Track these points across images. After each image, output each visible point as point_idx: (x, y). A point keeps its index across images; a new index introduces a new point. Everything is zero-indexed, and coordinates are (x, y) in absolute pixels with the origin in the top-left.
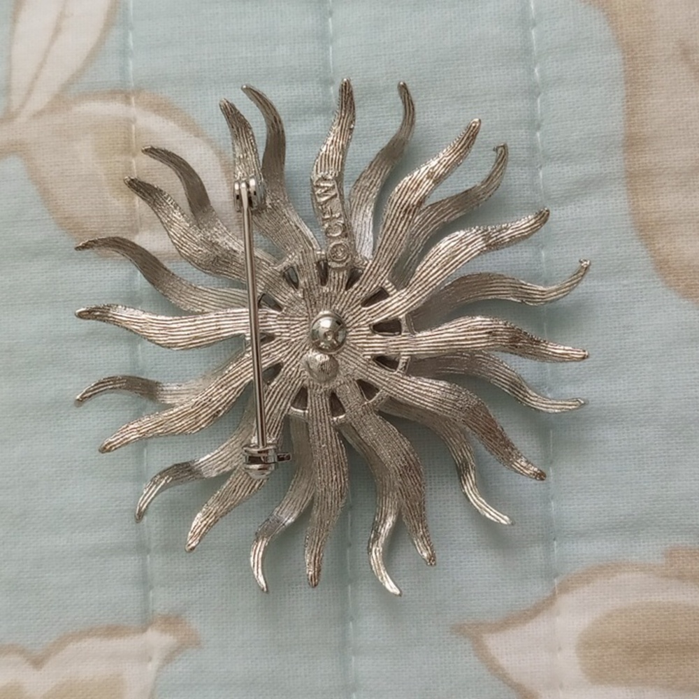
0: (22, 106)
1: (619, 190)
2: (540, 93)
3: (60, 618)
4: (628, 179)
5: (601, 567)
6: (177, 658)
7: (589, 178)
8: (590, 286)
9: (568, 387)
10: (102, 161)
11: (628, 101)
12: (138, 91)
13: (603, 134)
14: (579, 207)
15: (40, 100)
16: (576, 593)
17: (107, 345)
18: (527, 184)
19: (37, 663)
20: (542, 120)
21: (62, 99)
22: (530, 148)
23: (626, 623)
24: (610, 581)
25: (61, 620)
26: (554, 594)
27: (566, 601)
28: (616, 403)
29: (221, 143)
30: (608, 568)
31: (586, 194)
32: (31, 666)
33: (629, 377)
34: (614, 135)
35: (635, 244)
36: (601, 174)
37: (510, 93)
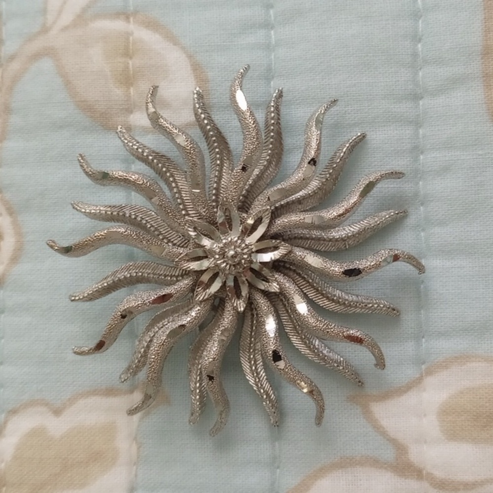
0: (54, 23)
1: (478, 86)
2: (421, 16)
3: (74, 382)
4: (485, 78)
5: (456, 357)
6: (153, 412)
7: (456, 77)
8: (455, 155)
9: (436, 228)
10: (108, 62)
11: (485, 23)
12: (135, 13)
13: (467, 45)
14: (448, 98)
15: (67, 18)
16: (438, 376)
17: (110, 192)
18: (410, 81)
19: (57, 412)
20: (422, 36)
21: (81, 19)
22: (413, 55)
23: (474, 398)
24: (463, 368)
25: (75, 383)
26: (422, 376)
27: (429, 381)
28: (471, 240)
29: (191, 50)
30: (461, 358)
31: (453, 88)
32: (53, 415)
33: (480, 222)
34: (475, 46)
35: (488, 125)
36: (465, 74)
37: (399, 15)
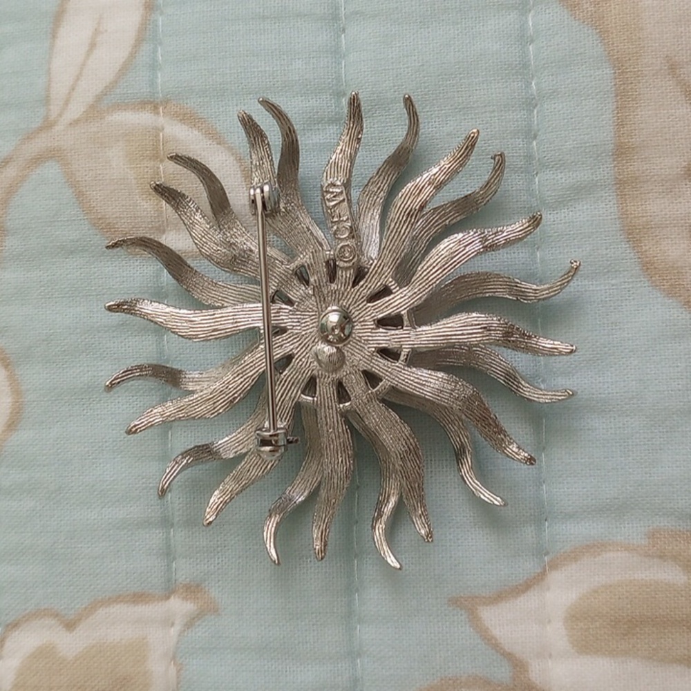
0: (60, 115)
1: (610, 196)
2: (536, 105)
3: (90, 585)
4: (618, 186)
5: (588, 546)
6: (197, 624)
7: (581, 184)
8: (582, 285)
9: (559, 378)
10: (133, 166)
11: (618, 113)
12: (166, 102)
13: (594, 144)
14: (572, 211)
15: (76, 109)
16: (565, 570)
17: (136, 336)
18: (523, 190)
19: (70, 626)
20: (538, 131)
21: (96, 110)
22: (527, 156)
23: (611, 598)
24: (596, 559)
25: (92, 587)
26: (545, 571)
27: (555, 577)
28: (604, 394)
29: (241, 151)
30: (594, 547)
31: (579, 199)
32: (64, 629)
33: (616, 370)
34: (605, 144)
35: (624, 246)
36: (592, 180)
37: (508, 104)
